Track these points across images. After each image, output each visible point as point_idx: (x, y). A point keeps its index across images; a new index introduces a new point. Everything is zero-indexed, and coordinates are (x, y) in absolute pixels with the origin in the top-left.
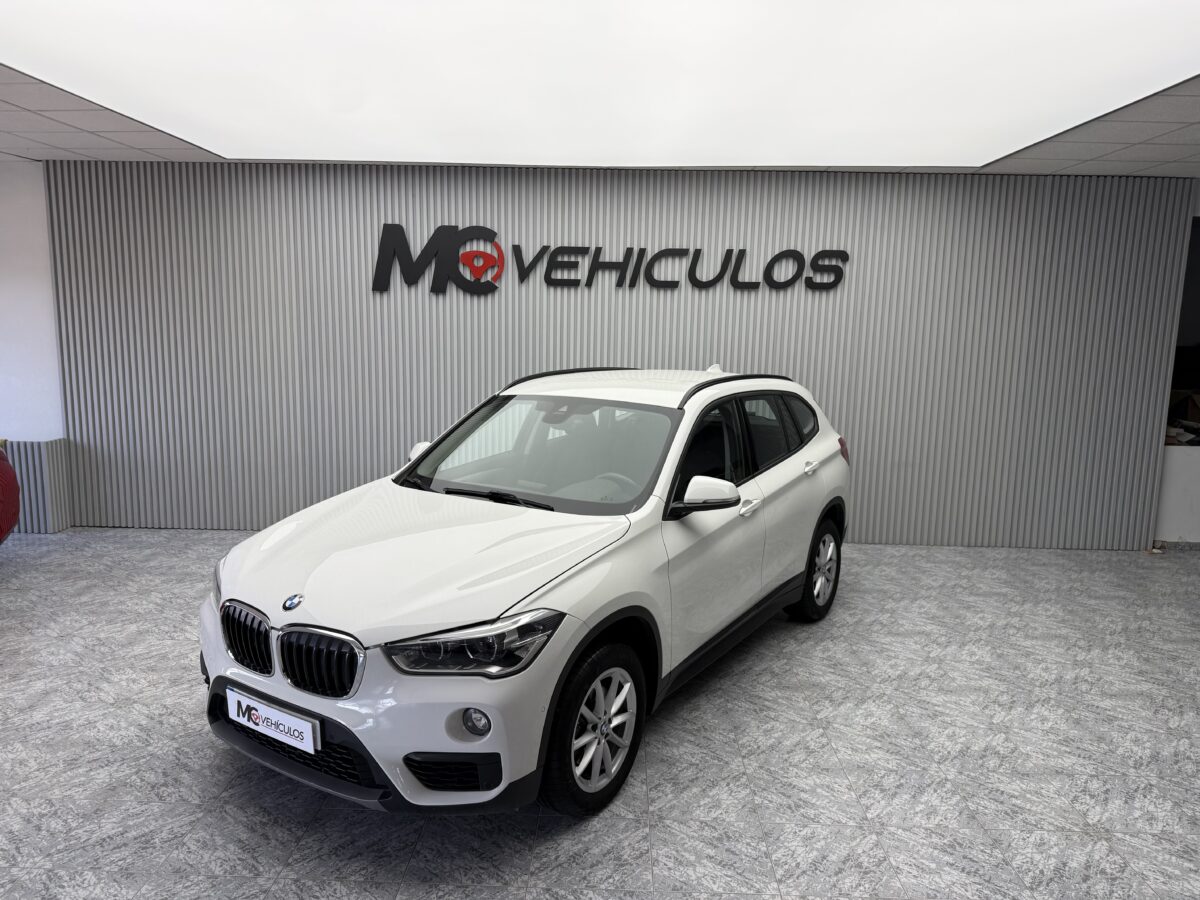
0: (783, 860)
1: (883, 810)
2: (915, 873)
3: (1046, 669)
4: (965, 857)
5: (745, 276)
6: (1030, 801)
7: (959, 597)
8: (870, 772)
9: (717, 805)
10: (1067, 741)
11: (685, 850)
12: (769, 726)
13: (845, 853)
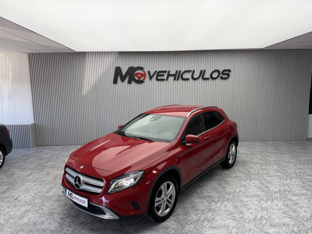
0: (247, 218)
1: (266, 205)
2: (278, 219)
3: (292, 170)
4: (289, 215)
5: (205, 76)
6: (299, 201)
7: (265, 153)
8: (259, 196)
9: (226, 206)
10: (302, 187)
11: (223, 217)
12: (231, 187)
13: (260, 216)
